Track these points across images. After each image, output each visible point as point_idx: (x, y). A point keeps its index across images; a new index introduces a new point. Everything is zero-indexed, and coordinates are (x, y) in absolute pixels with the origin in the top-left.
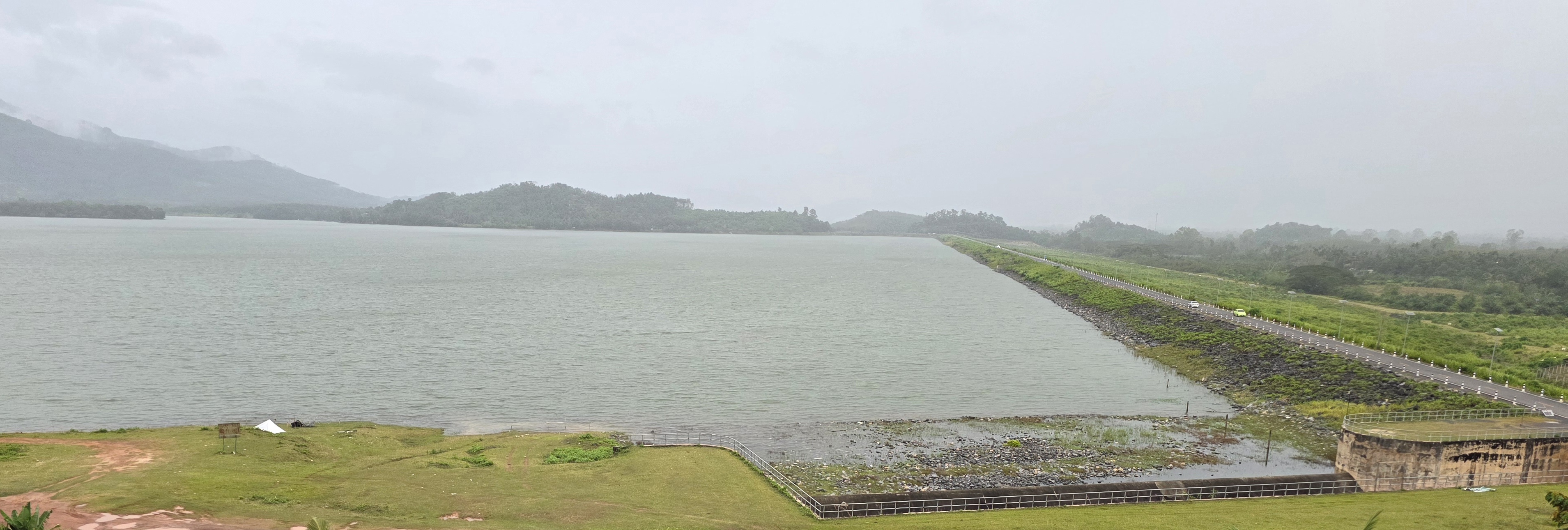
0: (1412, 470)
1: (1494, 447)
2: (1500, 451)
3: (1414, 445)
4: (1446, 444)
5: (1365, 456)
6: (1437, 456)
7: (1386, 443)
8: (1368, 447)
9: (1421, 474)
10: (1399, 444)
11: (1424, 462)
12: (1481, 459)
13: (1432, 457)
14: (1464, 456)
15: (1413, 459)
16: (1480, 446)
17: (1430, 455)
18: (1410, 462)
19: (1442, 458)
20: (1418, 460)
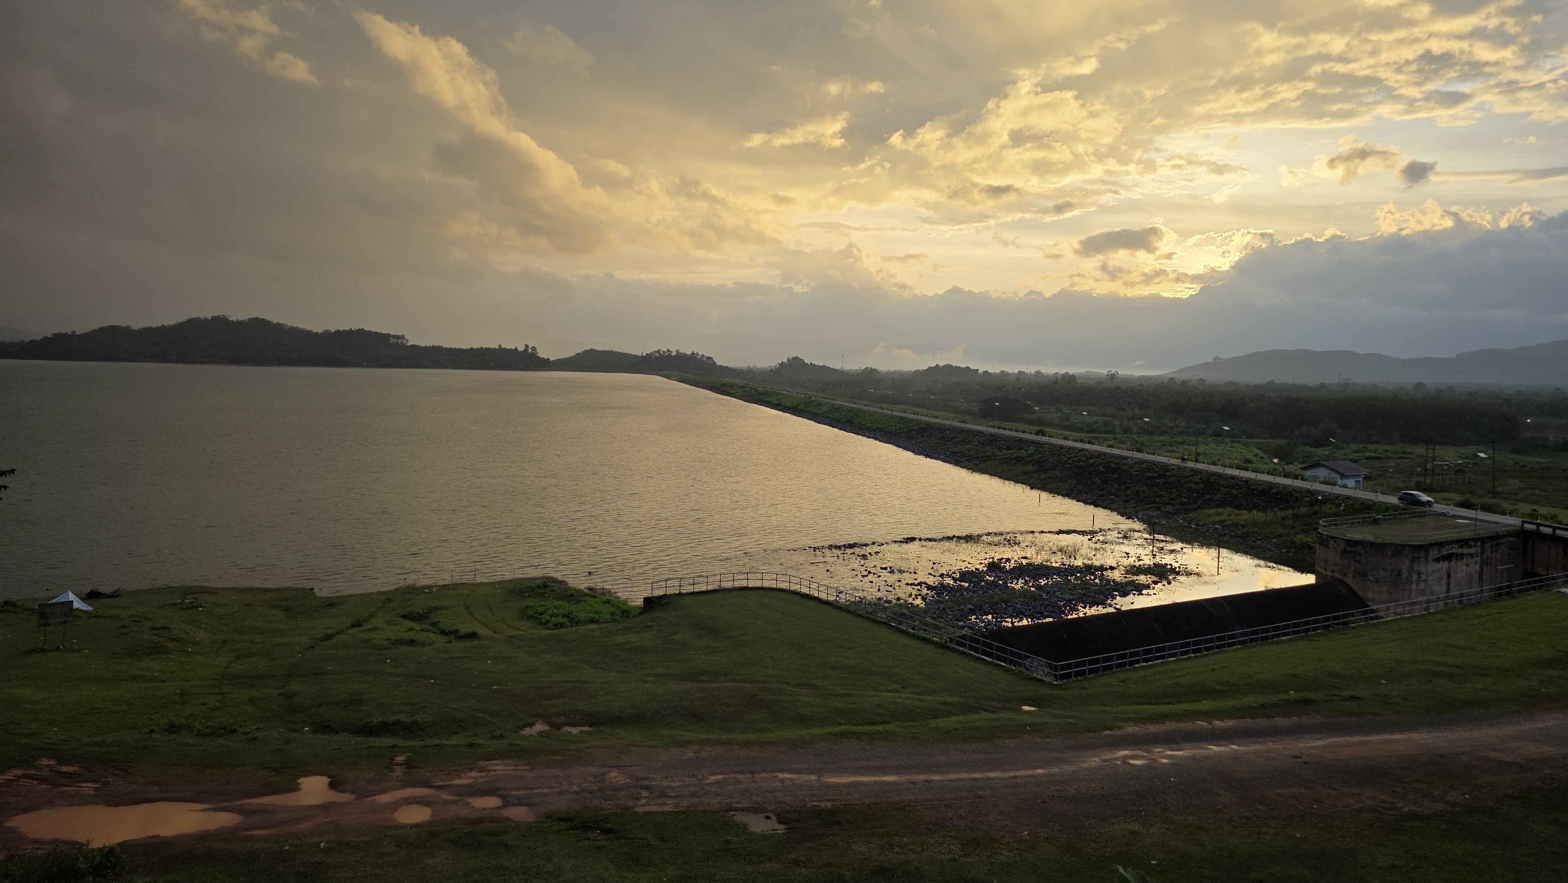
0: (1407, 573)
1: (1461, 547)
2: (1466, 551)
3: (1407, 548)
4: (1431, 545)
5: (1359, 562)
6: (1426, 558)
7: (1379, 548)
8: (1362, 552)
9: (1415, 577)
10: (1393, 547)
11: (1416, 564)
12: (1454, 559)
13: (1422, 559)
14: (1443, 556)
15: (1407, 562)
16: (1453, 546)
17: (1420, 558)
18: (1404, 565)
19: (1430, 560)
20: (1411, 562)
